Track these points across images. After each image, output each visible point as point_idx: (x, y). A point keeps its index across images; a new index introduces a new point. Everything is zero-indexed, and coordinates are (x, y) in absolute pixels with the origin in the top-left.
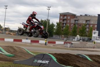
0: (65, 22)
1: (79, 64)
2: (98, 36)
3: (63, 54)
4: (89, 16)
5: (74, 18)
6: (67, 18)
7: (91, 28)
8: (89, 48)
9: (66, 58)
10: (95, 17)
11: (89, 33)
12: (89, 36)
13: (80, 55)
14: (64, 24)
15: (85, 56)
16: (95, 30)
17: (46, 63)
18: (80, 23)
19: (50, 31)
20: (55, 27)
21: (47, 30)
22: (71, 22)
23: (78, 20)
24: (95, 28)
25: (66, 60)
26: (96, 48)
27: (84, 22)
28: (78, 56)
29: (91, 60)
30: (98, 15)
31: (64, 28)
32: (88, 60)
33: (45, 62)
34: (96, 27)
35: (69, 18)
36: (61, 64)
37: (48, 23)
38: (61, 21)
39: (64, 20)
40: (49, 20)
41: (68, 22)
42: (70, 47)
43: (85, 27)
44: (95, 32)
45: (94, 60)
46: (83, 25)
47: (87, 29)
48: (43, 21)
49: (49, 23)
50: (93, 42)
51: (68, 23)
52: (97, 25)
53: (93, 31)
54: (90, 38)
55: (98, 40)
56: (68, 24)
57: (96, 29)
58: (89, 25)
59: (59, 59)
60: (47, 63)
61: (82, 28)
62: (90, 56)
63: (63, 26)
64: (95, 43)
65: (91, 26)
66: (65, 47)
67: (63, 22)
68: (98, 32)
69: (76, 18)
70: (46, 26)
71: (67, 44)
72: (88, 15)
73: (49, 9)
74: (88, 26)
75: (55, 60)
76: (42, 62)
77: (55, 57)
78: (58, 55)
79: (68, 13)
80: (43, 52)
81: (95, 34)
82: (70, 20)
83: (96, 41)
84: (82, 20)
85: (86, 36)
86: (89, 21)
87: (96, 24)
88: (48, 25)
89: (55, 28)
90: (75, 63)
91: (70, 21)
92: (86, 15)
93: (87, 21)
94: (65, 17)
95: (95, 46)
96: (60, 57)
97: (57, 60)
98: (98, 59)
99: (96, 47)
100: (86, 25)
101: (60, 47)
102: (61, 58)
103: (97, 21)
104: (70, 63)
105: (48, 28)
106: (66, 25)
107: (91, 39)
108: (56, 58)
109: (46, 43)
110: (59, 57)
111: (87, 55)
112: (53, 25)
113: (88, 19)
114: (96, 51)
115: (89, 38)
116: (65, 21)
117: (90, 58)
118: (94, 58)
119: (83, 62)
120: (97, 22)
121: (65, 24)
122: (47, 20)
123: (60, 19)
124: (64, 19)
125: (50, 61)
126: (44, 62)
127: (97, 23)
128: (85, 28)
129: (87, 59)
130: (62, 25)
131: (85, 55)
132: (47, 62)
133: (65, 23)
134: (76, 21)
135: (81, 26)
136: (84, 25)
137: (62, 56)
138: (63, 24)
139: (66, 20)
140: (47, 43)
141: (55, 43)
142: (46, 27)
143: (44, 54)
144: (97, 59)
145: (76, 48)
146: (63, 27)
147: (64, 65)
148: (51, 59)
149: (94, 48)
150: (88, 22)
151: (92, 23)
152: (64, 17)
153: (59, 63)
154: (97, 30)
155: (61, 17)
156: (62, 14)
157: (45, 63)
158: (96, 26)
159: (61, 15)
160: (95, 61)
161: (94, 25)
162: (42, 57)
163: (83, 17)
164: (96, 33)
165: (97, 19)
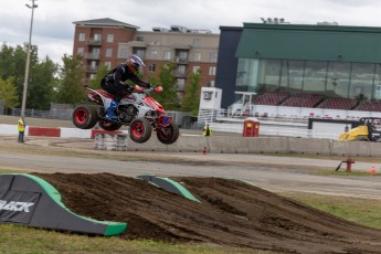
0: (96, 54)
1: (150, 213)
2: (222, 107)
3: (88, 177)
4: (188, 31)
5: (132, 39)
6: (104, 40)
7: (196, 78)
8: (188, 151)
9: (97, 191)
10: (209, 35)
11: (188, 95)
12: (188, 110)
13: (151, 178)
14: (94, 64)
15: (171, 181)
16: (209, 86)
17: (20, 209)
18: (152, 58)
19: (38, 87)
20: (56, 76)
21: (25, 85)
22: (119, 56)
23: (144, 49)
24: (211, 78)
25: (97, 198)
26: (216, 152)
27: (169, 56)
28: (142, 184)
29: (194, 199)
30: (222, 28)
31: (92, 77)
32: (184, 197)
33: (18, 206)
34: (214, 73)
35: (110, 39)
36: (78, 212)
37: (31, 58)
38: (81, 50)
39: (91, 48)
40: (35, 49)
41: (109, 53)
42: (113, 150)
43: (172, 73)
44: (210, 93)
45: (204, 197)
46: (166, 67)
47: (181, 82)
48: (11, 49)
49: (34, 58)
50: (201, 128)
51: (108, 59)
52: (219, 65)
53: (204, 89)
54: (191, 114)
55: (222, 122)
56: (106, 64)
57: (213, 83)
58: (186, 65)
59: (71, 195)
60: (27, 211)
61: (161, 77)
62: (189, 182)
63: (88, 69)
64: (208, 134)
65: (195, 69)
66: (96, 148)
67: (87, 56)
68: (220, 91)
69: (138, 39)
70: (24, 69)
71: (103, 137)
72: (184, 31)
73: (35, 6)
74: (182, 69)
75: (56, 197)
76: (7, 207)
77: (55, 186)
78: (69, 180)
79: (107, 20)
80: (10, 168)
81: (209, 99)
82: (114, 47)
83: (213, 127)
84: (161, 46)
85: (177, 107)
86: (187, 50)
87: (212, 64)
88: (30, 67)
89: (57, 79)
90: (132, 211)
91: (115, 53)
92: (175, 29)
93: (178, 51)
94: (96, 37)
95: (211, 145)
96: (74, 186)
97: (63, 201)
98: (220, 195)
99: (212, 148)
100: (175, 66)
101: (78, 150)
102: (81, 189)
103: (217, 51)
104: (113, 211)
105: (29, 77)
106: (101, 68)
107: (194, 120)
108: (61, 191)
109: (22, 133)
110: (70, 187)
111: (179, 180)
112: (49, 67)
113: (184, 43)
114: (214, 164)
115: (186, 114)
116: (94, 50)
117: (189, 189)
118: (206, 190)
119: (162, 204)
120: (216, 55)
121: (98, 62)
122: (29, 46)
123: (77, 45)
124: (91, 42)
125: (37, 201)
126: (12, 206)
127: (216, 60)
128: (171, 79)
129: (177, 195)
130: (85, 67)
131: (171, 178)
132: (26, 206)
133: (97, 57)
134: (139, 52)
135: (158, 71)
136: (168, 68)
137: (84, 184)
138: (89, 61)
139: (99, 47)
140: (26, 133)
141: (56, 133)
142: (24, 74)
143: (14, 176)
144: (215, 194)
145: (138, 154)
146: (88, 75)
147: (90, 219)
148: (41, 194)
149: (205, 152)
150: (184, 55)
151: (199, 58)
152: (92, 36)
153: (73, 209)
154: (216, 86)
155: (82, 38)
156: (82, 25)
157: (16, 209)
158: (213, 71)
159: (81, 28)
160: (210, 201)
161: (205, 66)
162: (6, 187)
163: (164, 38)
164: (213, 96)
165: (216, 43)
